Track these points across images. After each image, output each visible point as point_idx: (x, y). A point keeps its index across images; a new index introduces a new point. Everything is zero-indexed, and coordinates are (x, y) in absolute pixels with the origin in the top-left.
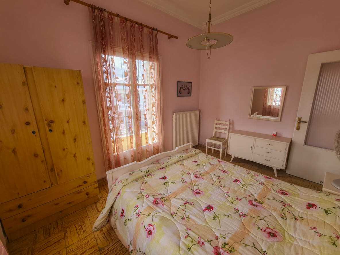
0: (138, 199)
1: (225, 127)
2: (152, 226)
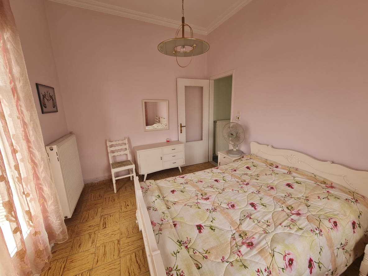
0: (245, 267)
1: (123, 147)
2: (286, 256)
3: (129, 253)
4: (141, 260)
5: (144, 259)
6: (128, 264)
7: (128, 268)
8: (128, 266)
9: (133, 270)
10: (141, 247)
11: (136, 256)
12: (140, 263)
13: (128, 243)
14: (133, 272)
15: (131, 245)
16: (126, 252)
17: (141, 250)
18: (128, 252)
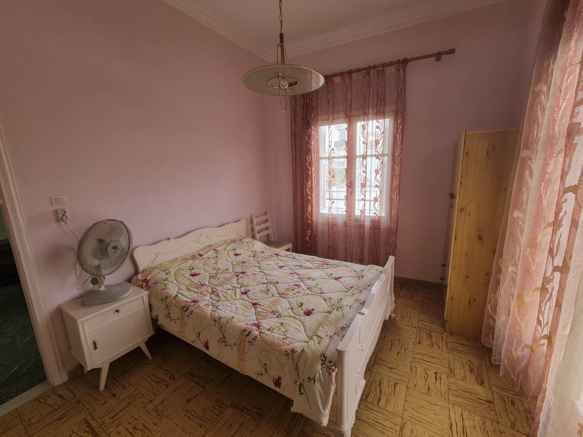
3: (388, 414)
4: (374, 389)
5: (371, 388)
6: (393, 399)
7: (394, 393)
8: (394, 396)
9: (390, 387)
10: (366, 406)
11: (379, 400)
12: (377, 386)
13: (382, 432)
14: (390, 386)
15: (379, 425)
16: (390, 418)
17: (368, 402)
18: (387, 416)
